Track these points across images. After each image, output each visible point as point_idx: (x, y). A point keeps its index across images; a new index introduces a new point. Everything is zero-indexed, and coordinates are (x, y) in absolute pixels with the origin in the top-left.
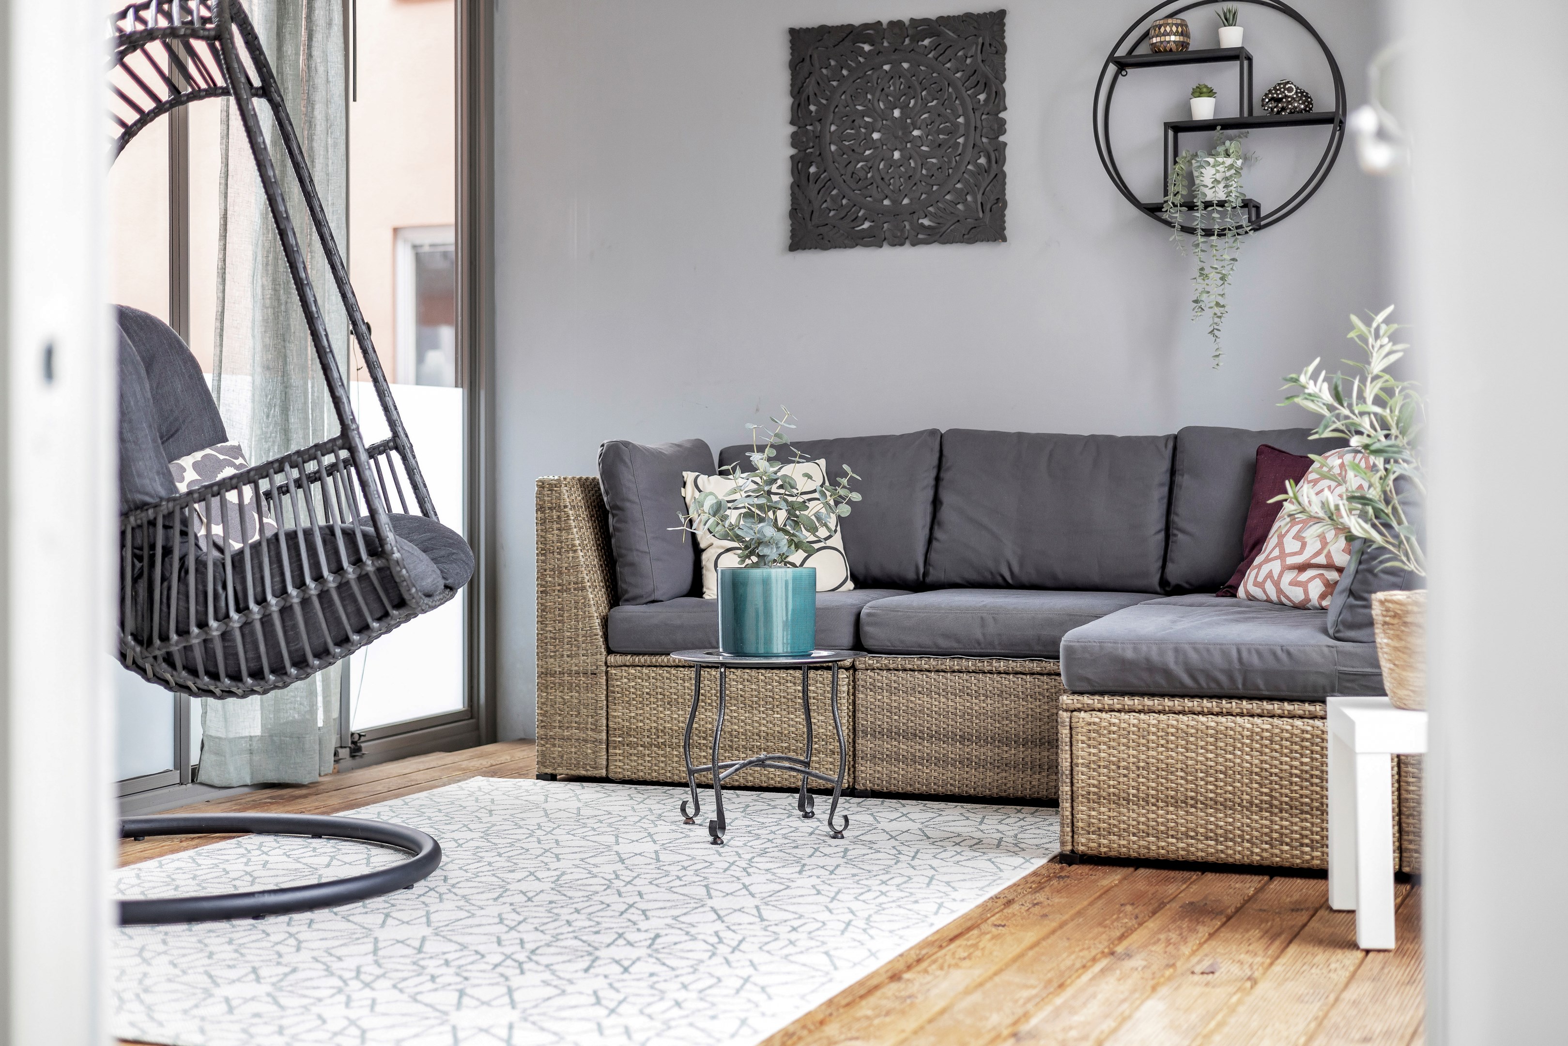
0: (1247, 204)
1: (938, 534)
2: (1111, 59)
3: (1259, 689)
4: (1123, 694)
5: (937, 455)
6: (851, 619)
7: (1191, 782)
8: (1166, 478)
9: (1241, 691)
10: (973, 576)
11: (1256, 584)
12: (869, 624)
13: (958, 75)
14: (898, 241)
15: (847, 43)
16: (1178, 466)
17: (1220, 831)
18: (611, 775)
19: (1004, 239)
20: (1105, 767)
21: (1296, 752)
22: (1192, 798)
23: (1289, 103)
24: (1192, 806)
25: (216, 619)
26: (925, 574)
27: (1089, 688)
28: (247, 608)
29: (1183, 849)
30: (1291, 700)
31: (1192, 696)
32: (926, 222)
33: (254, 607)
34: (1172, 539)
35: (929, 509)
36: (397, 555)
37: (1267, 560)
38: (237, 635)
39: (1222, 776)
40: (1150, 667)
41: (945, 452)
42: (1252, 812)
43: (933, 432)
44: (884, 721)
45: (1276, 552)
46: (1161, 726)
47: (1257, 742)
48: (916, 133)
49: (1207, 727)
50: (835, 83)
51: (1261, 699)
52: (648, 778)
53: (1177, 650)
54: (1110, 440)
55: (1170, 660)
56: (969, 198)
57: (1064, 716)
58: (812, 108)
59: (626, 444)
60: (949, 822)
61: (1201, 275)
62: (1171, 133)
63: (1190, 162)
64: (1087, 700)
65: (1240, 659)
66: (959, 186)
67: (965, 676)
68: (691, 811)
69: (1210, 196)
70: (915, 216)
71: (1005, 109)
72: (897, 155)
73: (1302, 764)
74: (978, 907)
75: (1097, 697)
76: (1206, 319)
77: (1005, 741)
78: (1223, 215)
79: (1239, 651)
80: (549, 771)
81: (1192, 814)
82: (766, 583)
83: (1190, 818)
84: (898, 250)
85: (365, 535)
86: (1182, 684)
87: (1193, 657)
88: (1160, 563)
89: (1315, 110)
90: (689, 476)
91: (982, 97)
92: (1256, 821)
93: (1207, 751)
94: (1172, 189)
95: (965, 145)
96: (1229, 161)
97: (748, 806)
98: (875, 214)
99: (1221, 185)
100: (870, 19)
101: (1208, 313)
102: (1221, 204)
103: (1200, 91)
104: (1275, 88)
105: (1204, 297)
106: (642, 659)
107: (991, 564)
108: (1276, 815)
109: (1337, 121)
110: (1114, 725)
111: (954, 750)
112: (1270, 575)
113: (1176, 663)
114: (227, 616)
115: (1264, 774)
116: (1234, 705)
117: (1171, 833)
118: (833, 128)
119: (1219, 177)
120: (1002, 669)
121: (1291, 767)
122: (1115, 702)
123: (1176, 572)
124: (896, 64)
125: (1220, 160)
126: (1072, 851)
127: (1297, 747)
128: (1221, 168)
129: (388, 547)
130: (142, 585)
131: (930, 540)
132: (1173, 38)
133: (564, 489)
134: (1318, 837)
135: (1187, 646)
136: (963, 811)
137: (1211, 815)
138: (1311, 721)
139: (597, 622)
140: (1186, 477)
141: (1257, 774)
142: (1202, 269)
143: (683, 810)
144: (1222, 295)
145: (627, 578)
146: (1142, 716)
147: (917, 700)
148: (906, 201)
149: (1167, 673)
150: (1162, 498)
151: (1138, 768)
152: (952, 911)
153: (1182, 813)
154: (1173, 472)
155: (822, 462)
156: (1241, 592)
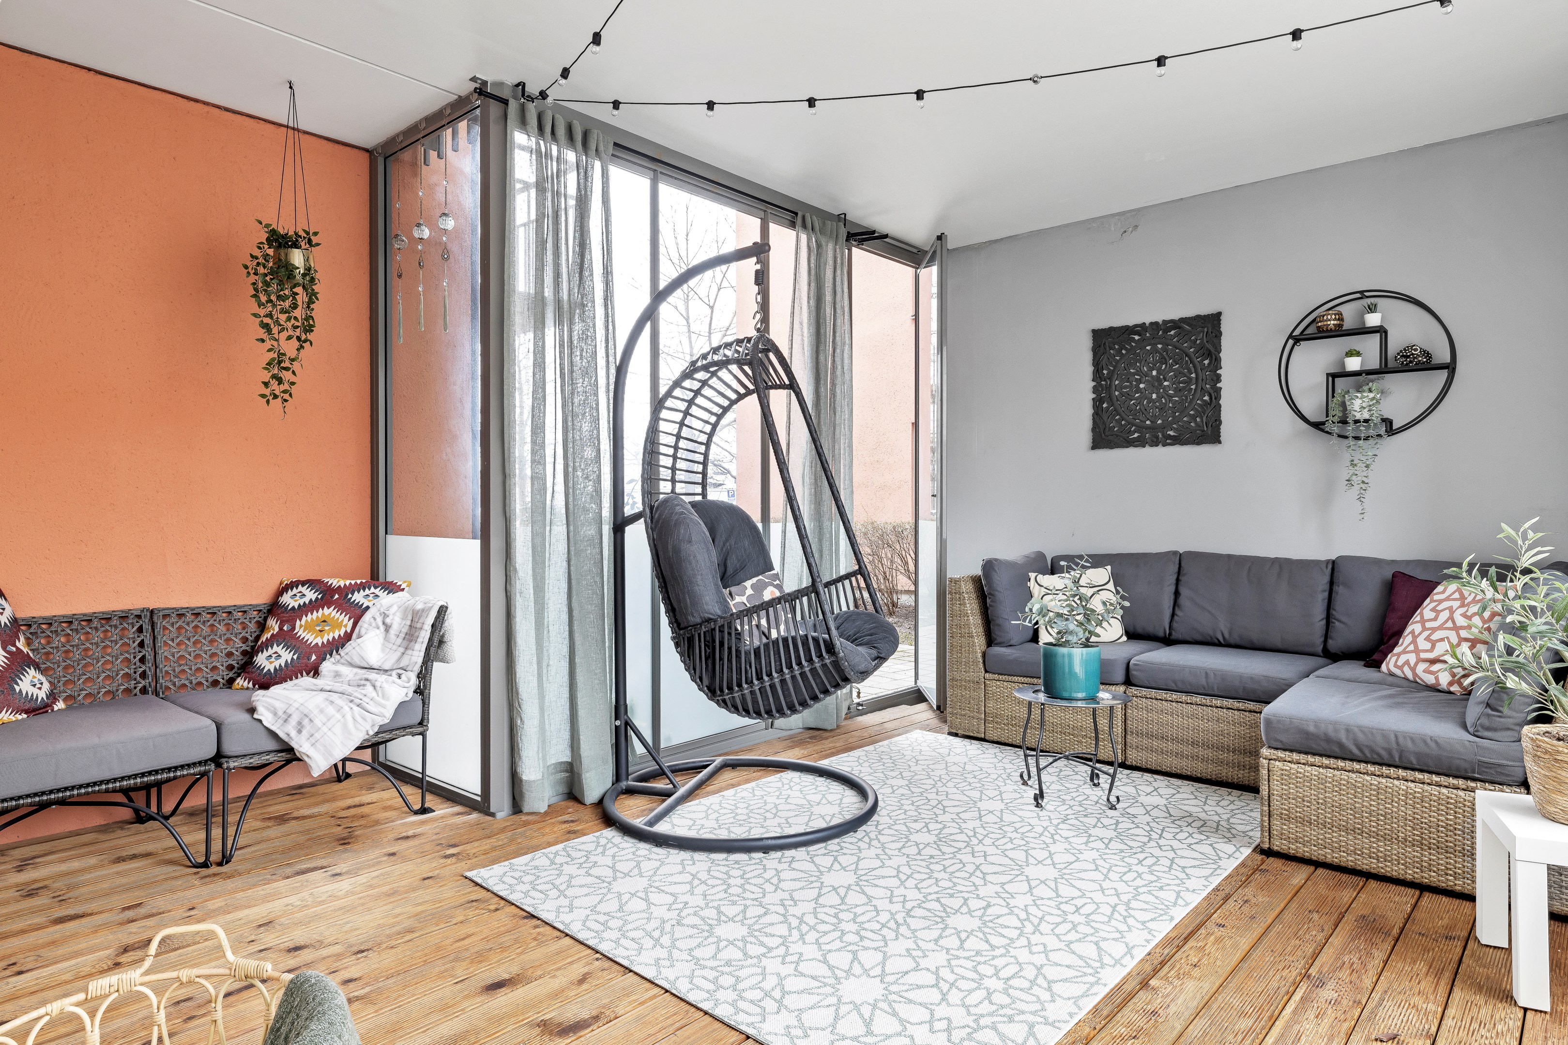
0: (1384, 420)
1: (1178, 612)
2: (1291, 336)
3: (1412, 764)
4: (1306, 753)
5: (1177, 566)
6: (1124, 666)
7: (1358, 818)
8: (1327, 587)
9: (1398, 763)
10: (1198, 637)
11: (1396, 666)
12: (1135, 670)
13: (1192, 350)
14: (1155, 443)
15: (1125, 336)
16: (1335, 580)
17: (1380, 854)
18: (987, 738)
19: (1220, 442)
20: (1293, 799)
21: (1442, 810)
22: (1359, 829)
23: (1415, 358)
24: (1359, 834)
25: (746, 683)
26: (1170, 634)
27: (1282, 747)
28: (762, 678)
29: (1352, 861)
30: (1438, 774)
31: (1359, 761)
32: (1171, 433)
33: (766, 678)
34: (1331, 625)
35: (1172, 597)
36: (842, 654)
37: (1404, 652)
38: (758, 692)
39: (1382, 818)
40: (1328, 740)
41: (1183, 564)
42: (1406, 846)
43: (1175, 553)
44: (1143, 727)
45: (1411, 648)
46: (1336, 778)
47: (1410, 799)
48: (1166, 383)
49: (1371, 784)
50: (1118, 358)
51: (1413, 770)
52: (1007, 742)
53: (1348, 731)
54: (1288, 562)
55: (1343, 737)
56: (1198, 419)
57: (1265, 762)
58: (1105, 372)
59: (996, 560)
60: (1184, 800)
61: (1352, 464)
62: (1330, 379)
63: (1344, 396)
64: (1280, 754)
65: (1398, 743)
66: (1192, 412)
67: (1194, 707)
68: (1026, 777)
69: (1358, 416)
70: (1165, 430)
71: (1221, 368)
72: (1154, 396)
73: (1447, 819)
74: (1204, 899)
75: (1287, 753)
76: (1355, 490)
77: (1221, 748)
78: (1368, 428)
79: (1396, 737)
80: (954, 731)
81: (1359, 839)
82: (1070, 656)
83: (1357, 842)
84: (1155, 449)
85: (825, 641)
86: (1351, 752)
87: (1361, 737)
88: (1323, 639)
89: (1432, 363)
90: (1032, 575)
91: (1206, 362)
92: (1409, 852)
93: (1371, 800)
94: (1331, 413)
95: (1195, 390)
96: (1371, 395)
97: (1061, 771)
98: (1140, 428)
99: (1366, 410)
100: (1139, 321)
101: (1356, 488)
102: (1366, 421)
103: (1351, 353)
104: (1405, 349)
105: (1354, 478)
106: (1004, 677)
107: (1211, 633)
108: (1425, 850)
109: (1451, 368)
110: (1300, 773)
111: (1188, 750)
112: (1407, 663)
113: (1347, 738)
114: (752, 682)
115: (1415, 821)
116: (1392, 771)
117: (1342, 849)
118: (1117, 382)
119: (1364, 405)
120: (1219, 705)
121: (1438, 820)
122: (1302, 758)
123: (1334, 645)
124: (1154, 345)
125: (1365, 394)
126: (1269, 848)
127: (1443, 808)
128: (1366, 400)
129: (836, 650)
130: (710, 662)
131: (1173, 615)
132: (1332, 322)
133: (962, 584)
134: (1460, 871)
135: (1356, 729)
136: (1193, 789)
137: (1374, 842)
138: (1455, 791)
139: (980, 655)
140: (1341, 587)
141: (1410, 821)
142: (1352, 461)
143: (1021, 776)
144: (1366, 477)
145: (997, 634)
146: (1321, 770)
147: (1165, 718)
148: (1159, 422)
149: (1341, 745)
150: (1324, 599)
151: (1318, 803)
152: (1187, 904)
153: (1351, 837)
154: (1332, 583)
155: (1109, 568)
156: (1384, 667)
